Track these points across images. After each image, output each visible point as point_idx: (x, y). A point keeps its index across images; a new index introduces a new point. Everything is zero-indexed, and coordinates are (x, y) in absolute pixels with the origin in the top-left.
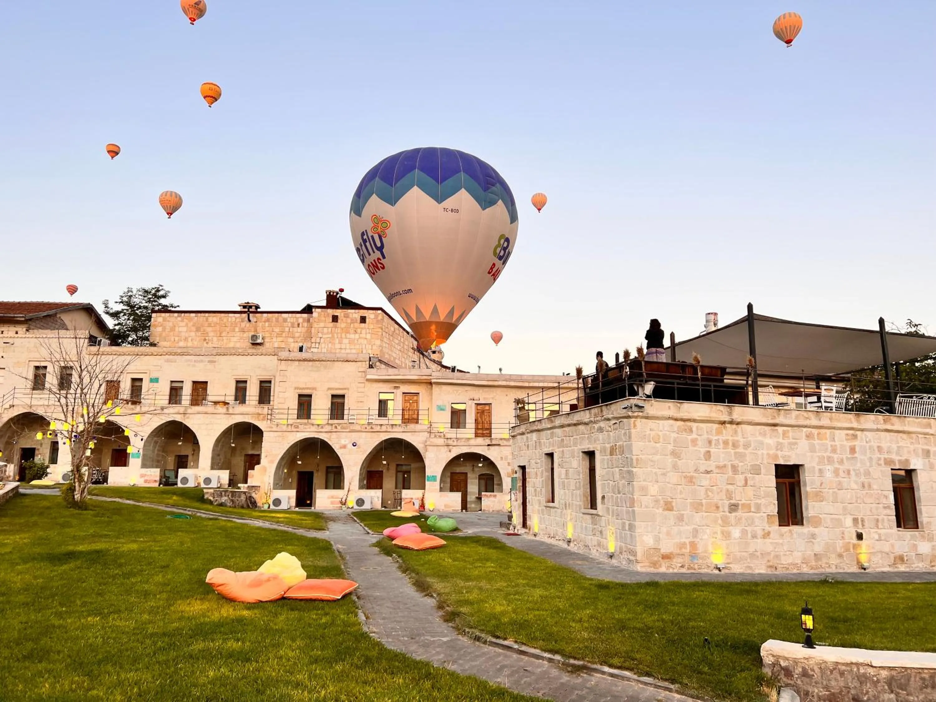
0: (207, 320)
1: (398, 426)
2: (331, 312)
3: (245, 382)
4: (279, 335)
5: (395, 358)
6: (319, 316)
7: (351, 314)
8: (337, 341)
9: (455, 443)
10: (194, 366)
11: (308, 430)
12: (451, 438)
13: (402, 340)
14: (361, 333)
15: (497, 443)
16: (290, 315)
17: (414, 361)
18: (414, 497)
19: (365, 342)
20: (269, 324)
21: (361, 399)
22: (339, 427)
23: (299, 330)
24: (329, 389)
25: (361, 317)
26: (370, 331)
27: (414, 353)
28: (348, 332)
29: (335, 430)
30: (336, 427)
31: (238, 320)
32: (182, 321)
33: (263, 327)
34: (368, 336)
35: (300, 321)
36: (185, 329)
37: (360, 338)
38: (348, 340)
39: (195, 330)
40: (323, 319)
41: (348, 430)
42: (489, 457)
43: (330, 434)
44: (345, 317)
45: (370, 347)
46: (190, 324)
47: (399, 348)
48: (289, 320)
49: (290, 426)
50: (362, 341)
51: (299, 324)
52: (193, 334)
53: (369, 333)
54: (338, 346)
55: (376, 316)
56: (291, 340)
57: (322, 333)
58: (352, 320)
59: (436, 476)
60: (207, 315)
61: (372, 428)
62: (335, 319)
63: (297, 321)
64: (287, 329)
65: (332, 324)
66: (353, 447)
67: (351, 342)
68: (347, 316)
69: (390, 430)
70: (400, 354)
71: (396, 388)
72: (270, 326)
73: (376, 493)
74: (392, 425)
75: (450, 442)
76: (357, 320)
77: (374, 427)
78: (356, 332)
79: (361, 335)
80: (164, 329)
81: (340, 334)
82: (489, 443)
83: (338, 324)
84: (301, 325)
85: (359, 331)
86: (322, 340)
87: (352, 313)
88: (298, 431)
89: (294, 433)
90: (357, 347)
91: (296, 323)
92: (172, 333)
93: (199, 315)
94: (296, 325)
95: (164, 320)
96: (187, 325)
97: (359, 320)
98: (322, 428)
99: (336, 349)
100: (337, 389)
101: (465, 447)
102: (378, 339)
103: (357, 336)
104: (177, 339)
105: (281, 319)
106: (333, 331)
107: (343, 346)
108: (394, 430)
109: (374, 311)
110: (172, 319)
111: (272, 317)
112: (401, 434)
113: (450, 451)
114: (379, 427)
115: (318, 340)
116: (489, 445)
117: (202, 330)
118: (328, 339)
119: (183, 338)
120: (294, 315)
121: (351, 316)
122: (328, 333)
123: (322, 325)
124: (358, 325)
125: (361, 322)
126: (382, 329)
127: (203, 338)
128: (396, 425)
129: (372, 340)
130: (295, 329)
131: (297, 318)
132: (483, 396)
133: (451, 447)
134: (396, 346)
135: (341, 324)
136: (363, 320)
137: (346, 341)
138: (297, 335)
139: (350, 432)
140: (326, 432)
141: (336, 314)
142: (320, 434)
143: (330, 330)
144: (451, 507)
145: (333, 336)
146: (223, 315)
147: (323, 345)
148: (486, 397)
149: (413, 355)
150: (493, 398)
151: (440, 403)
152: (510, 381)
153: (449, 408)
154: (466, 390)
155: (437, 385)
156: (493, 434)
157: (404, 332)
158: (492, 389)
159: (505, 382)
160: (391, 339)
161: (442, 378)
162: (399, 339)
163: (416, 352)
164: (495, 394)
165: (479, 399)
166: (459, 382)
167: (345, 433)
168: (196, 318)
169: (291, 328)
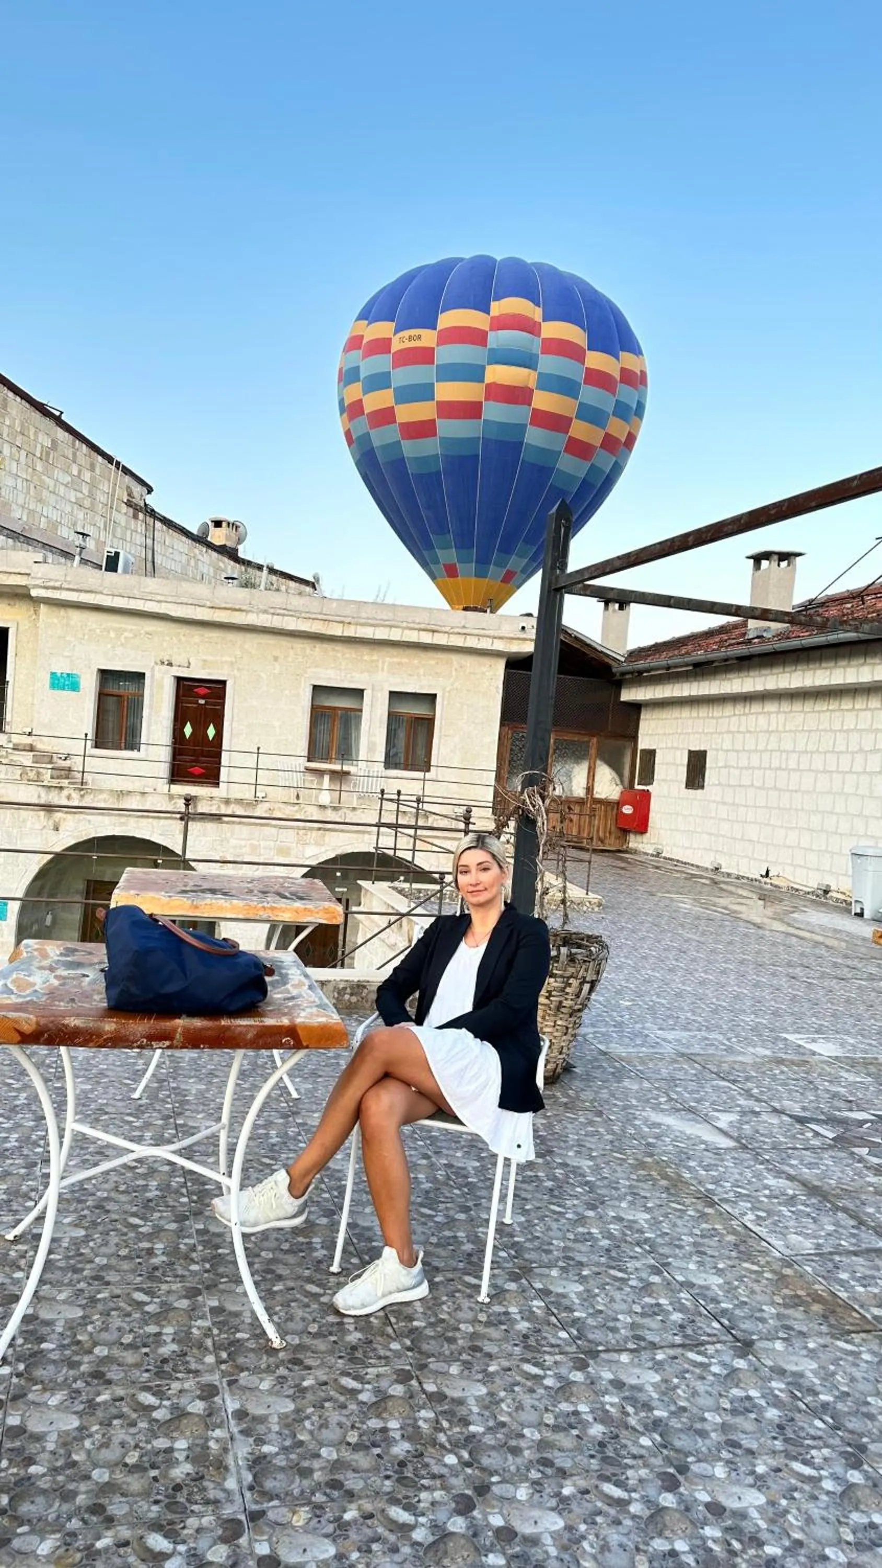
5: (55, 525)
13: (87, 477)
17: (83, 534)
27: (135, 517)
47: (72, 496)
59: (5, 903)
70: (81, 516)
75: (60, 798)
113: (58, 826)
132: (202, 656)
133: (62, 814)
134: (62, 490)
148: (210, 658)
149: (133, 521)
150: (232, 663)
151: (61, 667)
152: (284, 615)
153: (90, 685)
154: (147, 633)
155: (54, 609)
156: (223, 771)
157: (95, 454)
158: (231, 636)
159: (270, 616)
160: (39, 467)
161: (65, 585)
162: (75, 473)
163: (141, 516)
164: (238, 653)
165: (188, 666)
166: (121, 603)
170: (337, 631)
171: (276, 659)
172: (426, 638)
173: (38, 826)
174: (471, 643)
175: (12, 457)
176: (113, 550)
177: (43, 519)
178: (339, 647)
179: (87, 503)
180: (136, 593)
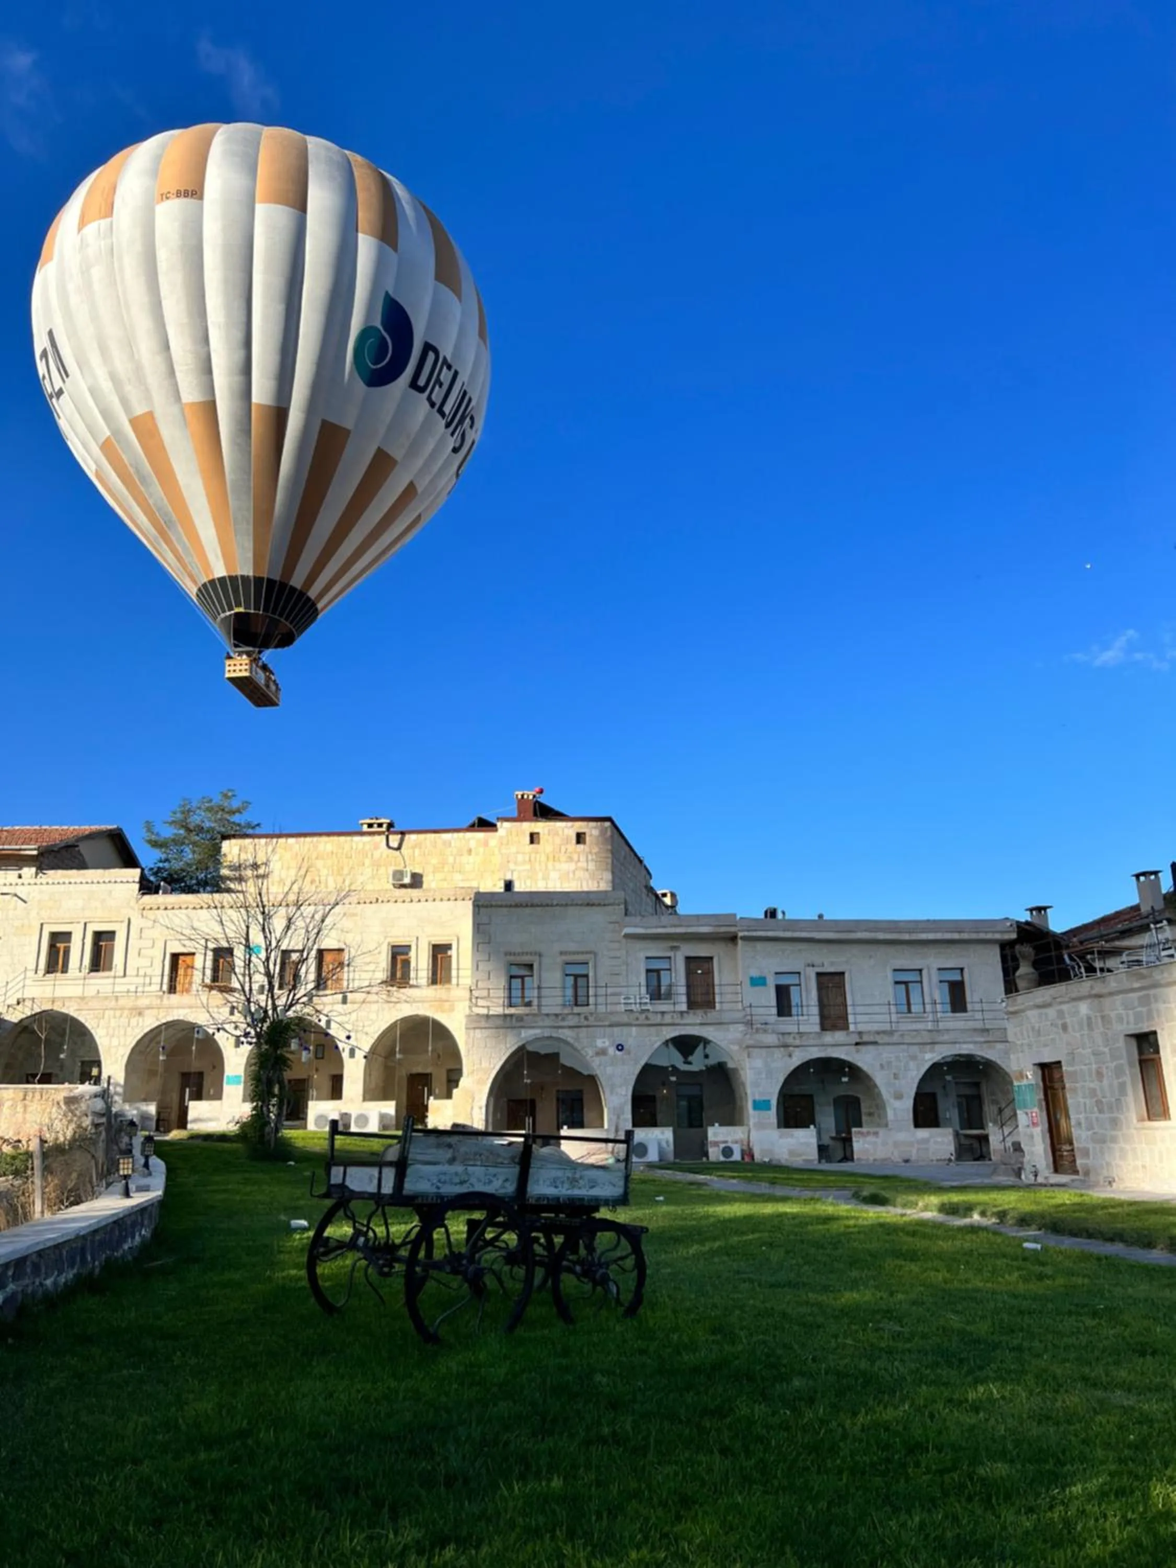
2: (528, 826)
3: (408, 947)
4: (437, 870)
6: (507, 835)
7: (559, 830)
8: (540, 875)
9: (797, 1042)
11: (541, 1024)
12: (789, 1034)
13: (634, 873)
14: (579, 861)
15: (871, 1039)
16: (456, 835)
18: (729, 1139)
19: (587, 874)
20: (420, 852)
22: (591, 1019)
23: (471, 859)
24: (561, 953)
25: (577, 833)
26: (594, 857)
28: (557, 860)
29: (586, 1023)
30: (586, 1018)
31: (367, 847)
33: (411, 856)
34: (592, 866)
35: (473, 844)
37: (578, 869)
38: (558, 873)
40: (515, 838)
41: (607, 1023)
42: (860, 1064)
43: (576, 1029)
44: (549, 834)
45: (596, 884)
47: (631, 885)
48: (453, 845)
49: (508, 1018)
50: (581, 874)
51: (470, 851)
53: (592, 860)
54: (541, 884)
55: (603, 832)
57: (516, 863)
58: (563, 839)
59: (769, 1101)
60: (315, 839)
61: (647, 1018)
62: (534, 837)
64: (451, 859)
65: (528, 848)
66: (618, 1053)
67: (564, 877)
68: (553, 833)
69: (678, 1021)
71: (674, 948)
73: (663, 1133)
74: (676, 1013)
75: (789, 1040)
76: (569, 839)
77: (650, 1015)
78: (570, 860)
79: (580, 865)
81: (544, 865)
82: (858, 1040)
83: (540, 847)
84: (473, 853)
85: (575, 857)
86: (516, 875)
87: (562, 829)
90: (574, 884)
91: (466, 849)
93: (302, 840)
94: (466, 852)
95: (242, 850)
96: (280, 857)
97: (574, 839)
98: (563, 1019)
100: (574, 953)
101: (815, 1049)
102: (607, 870)
103: (573, 866)
105: (440, 843)
106: (533, 859)
107: (550, 884)
108: (681, 1023)
109: (599, 823)
110: (257, 849)
111: (426, 839)
112: (697, 1027)
113: (790, 1056)
114: (659, 1016)
115: (508, 875)
116: (857, 1044)
117: (308, 865)
118: (526, 873)
119: (277, 879)
121: (560, 833)
122: (524, 863)
123: (513, 849)
124: (572, 847)
125: (578, 843)
126: (612, 853)
127: (310, 878)
128: (680, 1013)
129: (599, 873)
130: (465, 859)
132: (830, 962)
133: (791, 1049)
135: (544, 846)
136: (581, 838)
137: (555, 875)
139: (611, 1026)
140: (570, 1027)
141: (536, 831)
142: (560, 1031)
143: (527, 856)
144: (800, 1155)
145: (534, 867)
146: (342, 839)
148: (833, 960)
150: (848, 962)
151: (755, 973)
152: (875, 932)
153: (770, 982)
154: (801, 950)
156: (851, 1024)
158: (844, 946)
160: (623, 870)
162: (631, 871)
164: (851, 956)
165: (823, 965)
166: (788, 934)
167: (602, 1029)
168: (297, 846)
169: (458, 858)
170: (906, 937)
171: (869, 957)
172: (956, 936)
173: (780, 1056)
174: (982, 936)
178: (905, 947)
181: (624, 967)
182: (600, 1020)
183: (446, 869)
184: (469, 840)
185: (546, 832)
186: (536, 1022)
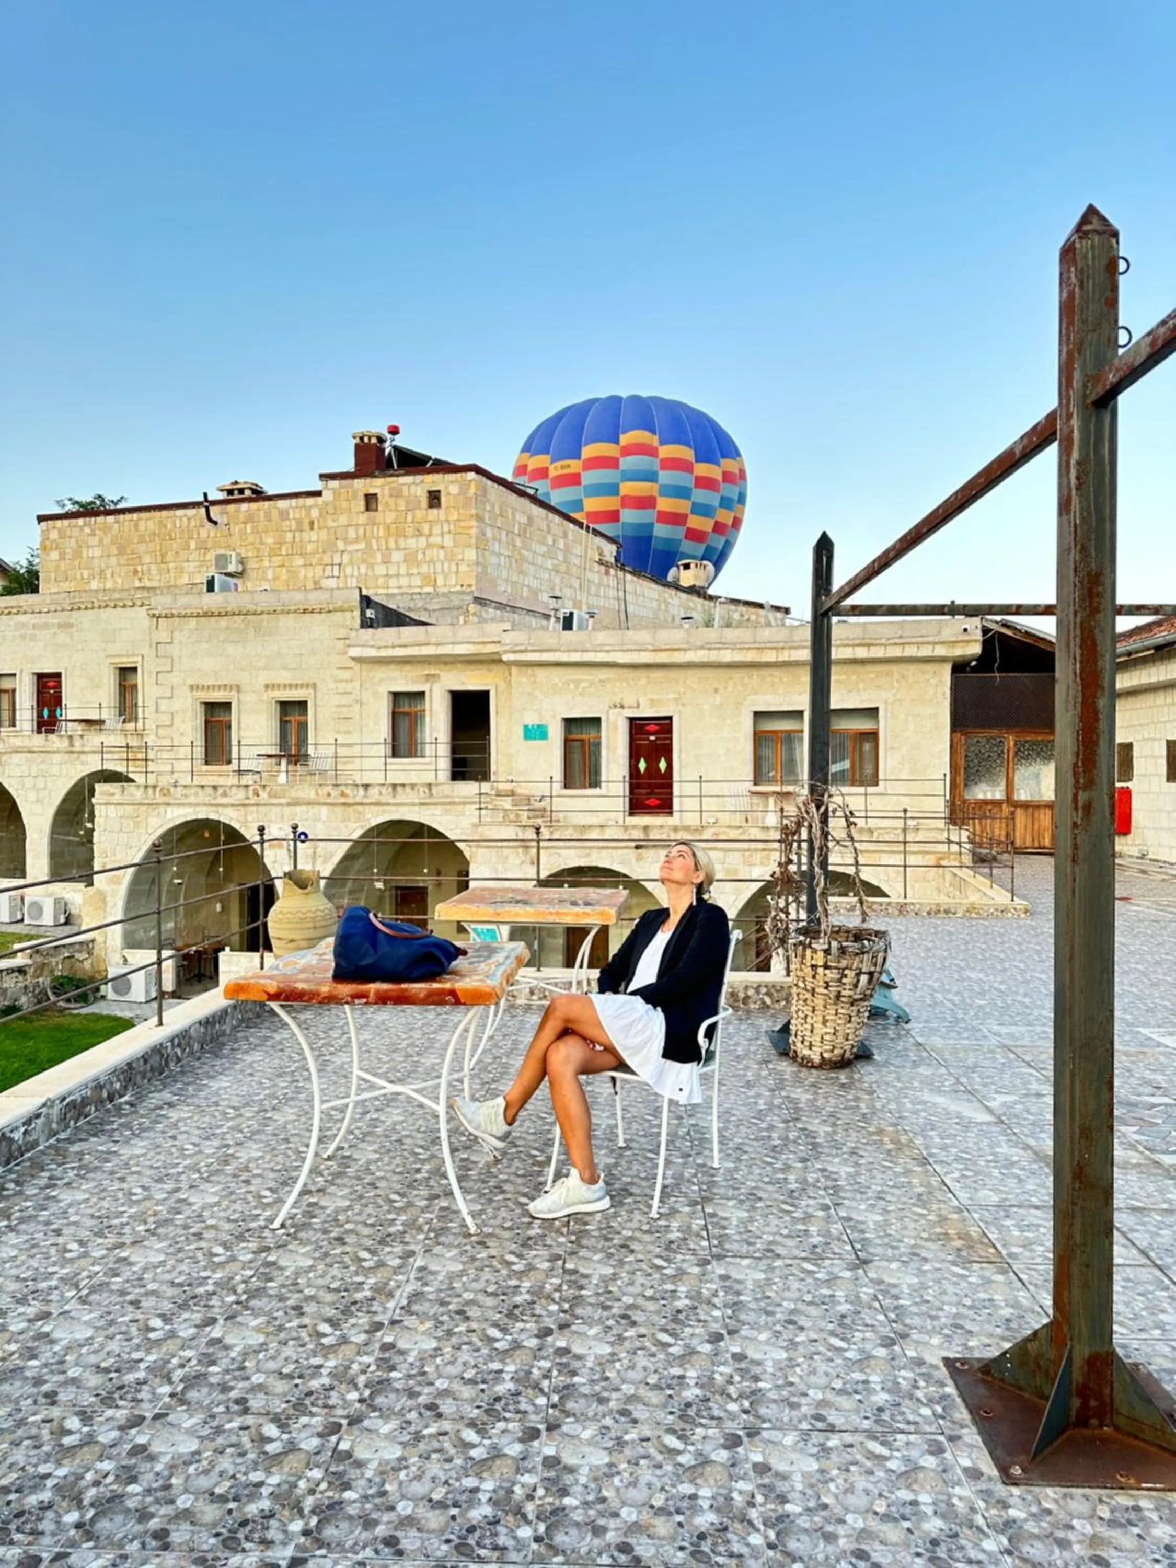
0: (136, 526)
1: (408, 790)
2: (362, 486)
3: (135, 669)
4: (274, 552)
5: (535, 592)
6: (335, 499)
7: (405, 488)
8: (379, 557)
10: (33, 638)
11: (192, 800)
13: (561, 544)
14: (430, 535)
16: (294, 502)
17: (556, 598)
19: (442, 553)
20: (253, 528)
21: (345, 712)
22: (264, 793)
23: (314, 536)
24: (268, 687)
25: (430, 492)
26: (452, 527)
27: (607, 573)
28: (401, 534)
29: (255, 800)
30: (257, 792)
31: (193, 523)
32: (93, 534)
33: (243, 533)
34: (448, 541)
35: (315, 513)
36: (97, 552)
37: (429, 546)
38: (402, 553)
39: (116, 552)
40: (344, 504)
41: (283, 801)
43: (242, 809)
44: (391, 496)
45: (454, 568)
46: (107, 541)
47: (549, 564)
48: (291, 516)
49: (150, 791)
50: (434, 553)
52: (113, 560)
53: (450, 532)
54: (381, 570)
55: (464, 487)
56: (299, 561)
57: (345, 540)
58: (407, 502)
60: (135, 516)
61: (343, 794)
62: (370, 500)
63: (308, 514)
64: (289, 536)
65: (363, 518)
66: (299, 845)
67: (411, 558)
68: (397, 494)
69: (392, 801)
70: (558, 580)
71: (429, 677)
72: (255, 531)
74: (394, 786)
76: (419, 502)
77: (348, 791)
78: (419, 533)
79: (432, 540)
80: (62, 557)
81: (383, 542)
82: (641, 841)
83: (379, 516)
85: (426, 528)
86: (346, 558)
87: (409, 486)
88: (168, 804)
89: (162, 809)
90: (424, 569)
91: (306, 521)
92: (76, 563)
93: (121, 517)
94: (306, 526)
95: (61, 532)
96: (101, 540)
97: (424, 502)
98: (225, 794)
99: (376, 578)
100: (287, 687)
102: (469, 546)
103: (423, 542)
104: (86, 573)
105: (275, 514)
106: (368, 534)
107: (393, 570)
108: (398, 800)
109: (459, 475)
110: (76, 532)
111: (259, 510)
114: (361, 791)
115: (337, 560)
117: (129, 551)
118: (359, 554)
119: (97, 570)
120: (301, 501)
121: (406, 493)
122: (357, 540)
123: (343, 519)
124: (423, 512)
125: (431, 506)
126: (479, 518)
127: (132, 568)
128: (403, 785)
129: (455, 550)
130: (305, 536)
131: (308, 509)
132: (649, 700)
134: (540, 560)
135: (385, 514)
136: (434, 498)
137: (397, 556)
138: (310, 548)
139: (289, 804)
140: (232, 805)
141: (372, 491)
142: (220, 809)
143: (361, 531)
145: (368, 545)
146: (164, 513)
147: (349, 570)
148: (656, 697)
149: (605, 578)
150: (676, 700)
151: (531, 719)
152: (719, 649)
153: (556, 733)
154: (601, 681)
155: (524, 669)
156: (676, 801)
157: (566, 523)
158: (674, 674)
159: (706, 652)
160: (518, 543)
161: (530, 648)
162: (550, 542)
163: (612, 571)
164: (682, 690)
165: (638, 707)
166: (575, 657)
167: (279, 808)
168: (116, 526)
169: (297, 534)
170: (770, 657)
171: (716, 690)
172: (862, 653)
173: (518, 861)
174: (911, 651)
175: (494, 539)
176: (568, 611)
177: (525, 589)
178: (776, 672)
179: (563, 568)
180: (588, 646)
181: (357, 707)
182: (275, 796)
183: (284, 552)
184: (311, 507)
185: (387, 492)
186: (186, 796)
